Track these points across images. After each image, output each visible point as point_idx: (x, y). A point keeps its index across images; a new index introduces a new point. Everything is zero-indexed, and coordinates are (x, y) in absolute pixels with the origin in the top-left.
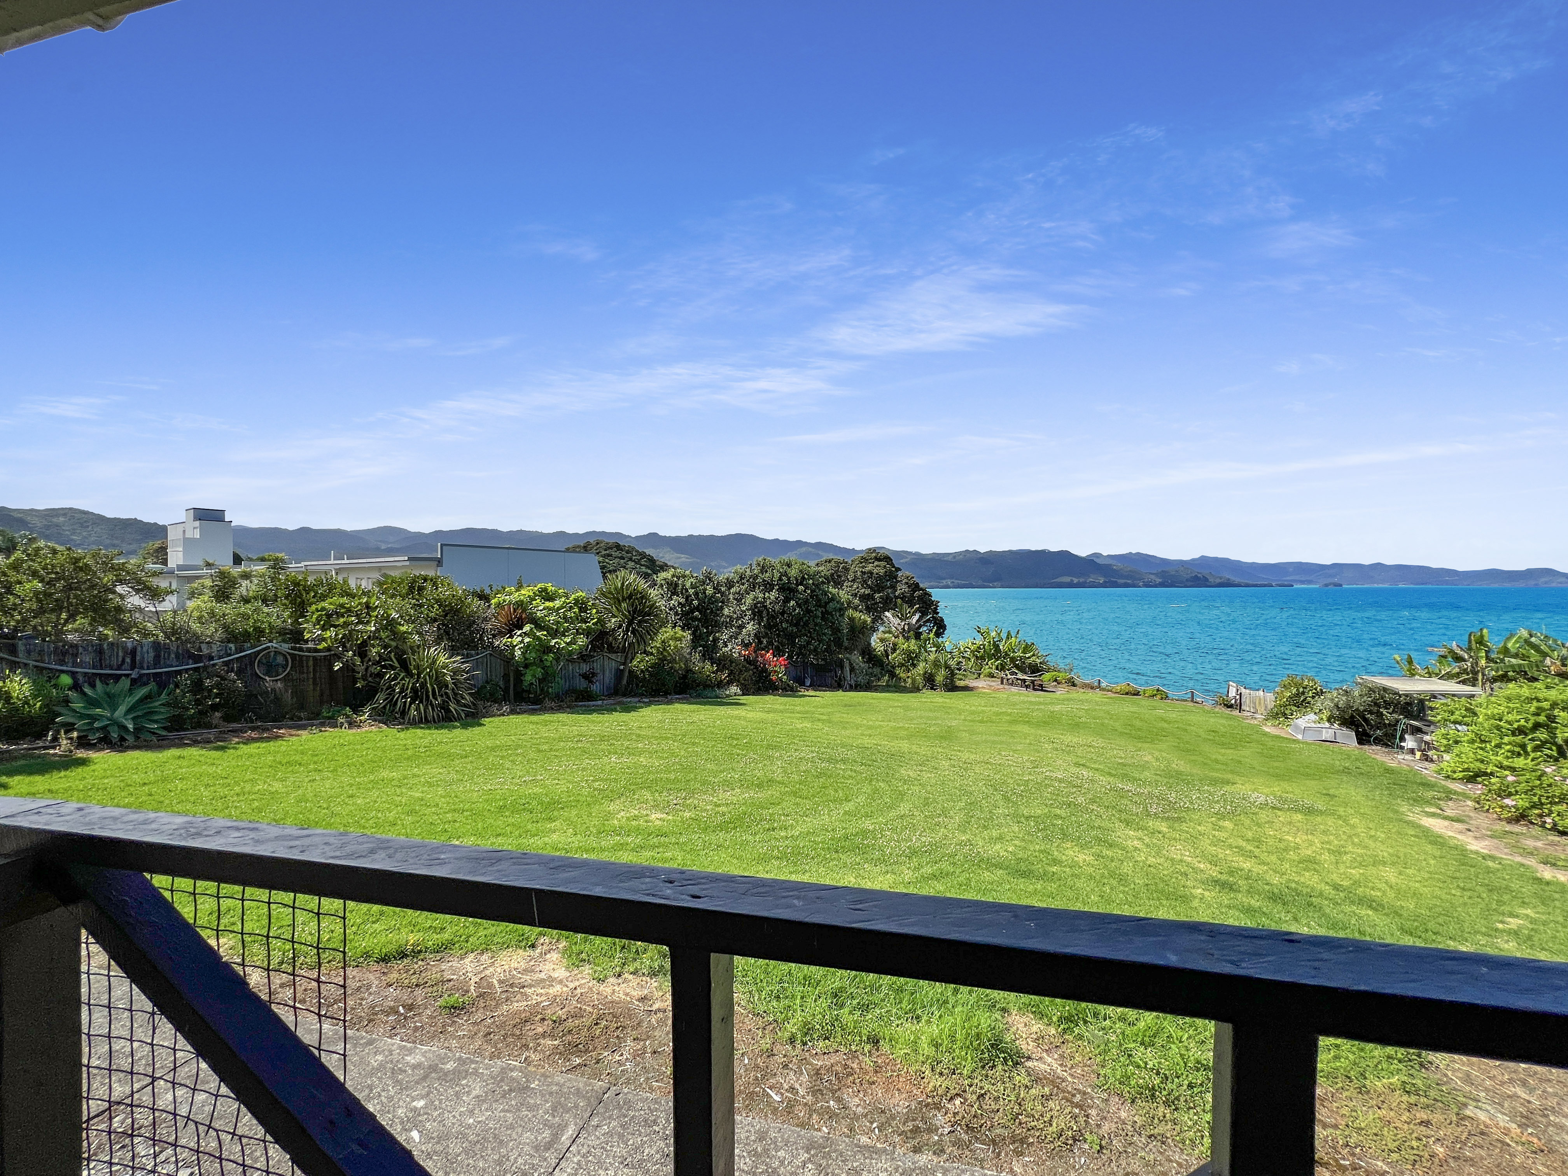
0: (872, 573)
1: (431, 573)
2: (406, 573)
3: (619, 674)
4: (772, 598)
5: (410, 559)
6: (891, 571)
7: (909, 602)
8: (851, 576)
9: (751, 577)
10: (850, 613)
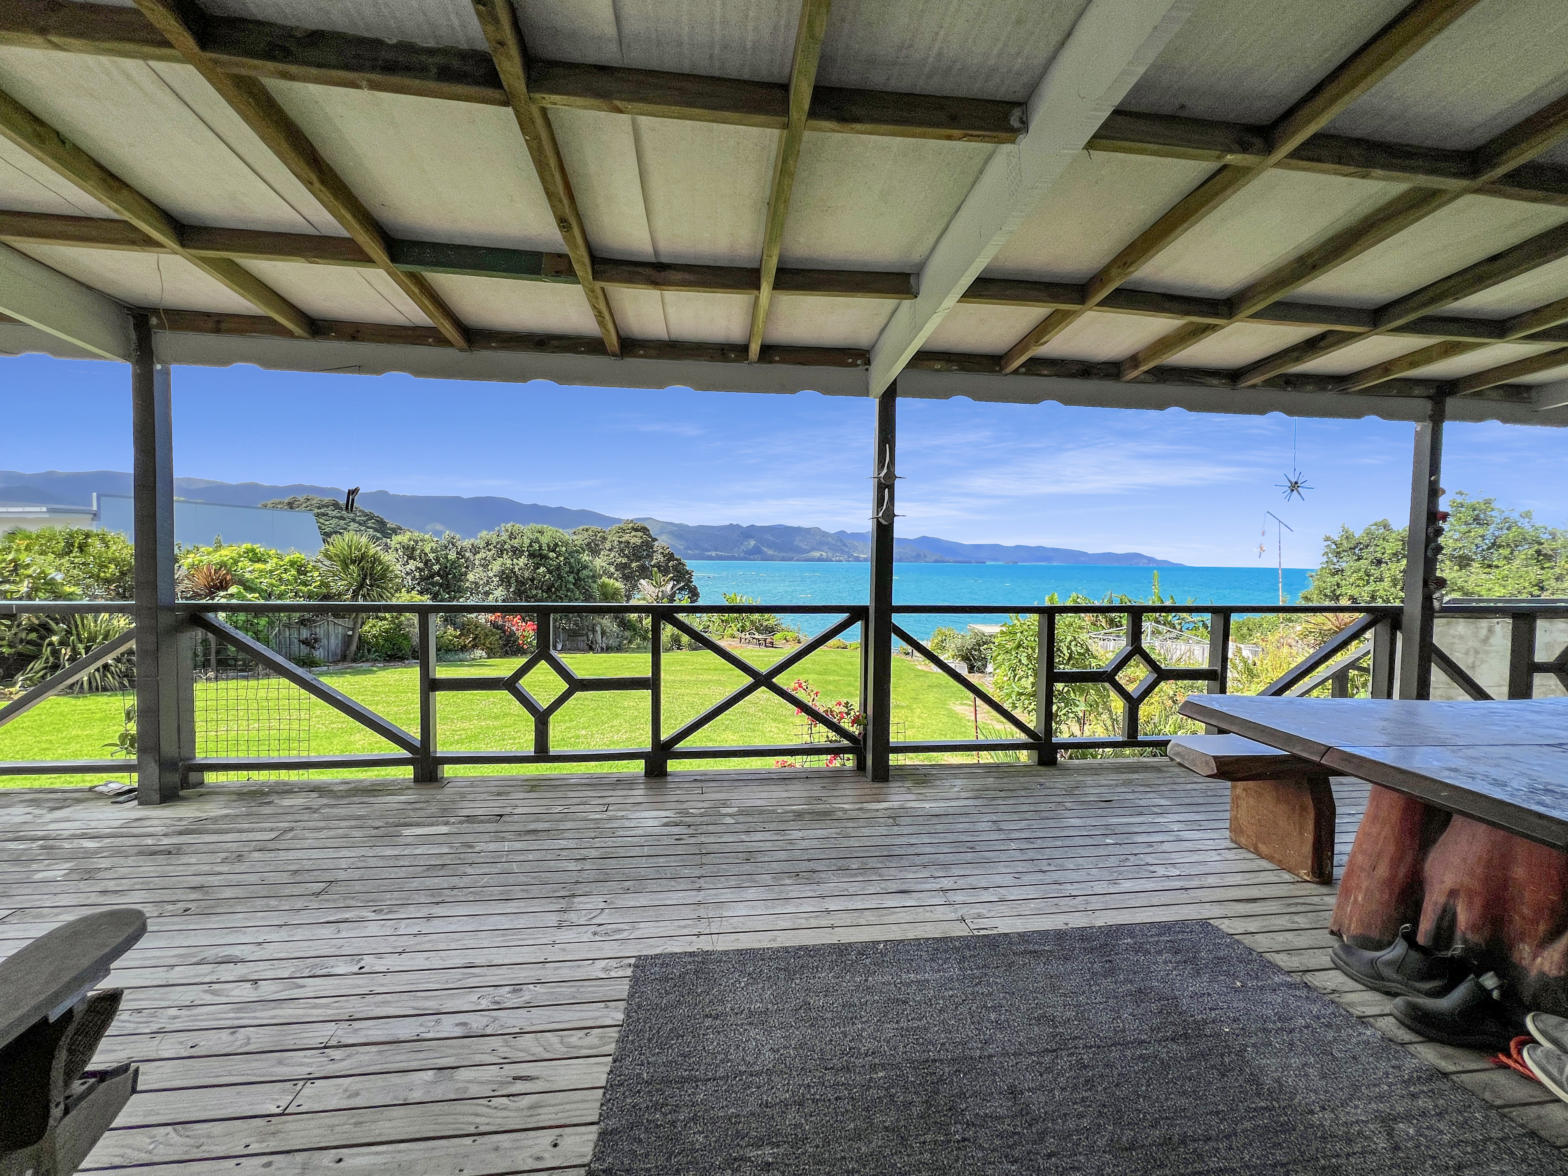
0: (629, 543)
2: (53, 527)
3: (347, 641)
4: (521, 564)
5: (50, 511)
6: (647, 541)
7: (664, 571)
8: (608, 545)
9: (498, 543)
10: (605, 579)
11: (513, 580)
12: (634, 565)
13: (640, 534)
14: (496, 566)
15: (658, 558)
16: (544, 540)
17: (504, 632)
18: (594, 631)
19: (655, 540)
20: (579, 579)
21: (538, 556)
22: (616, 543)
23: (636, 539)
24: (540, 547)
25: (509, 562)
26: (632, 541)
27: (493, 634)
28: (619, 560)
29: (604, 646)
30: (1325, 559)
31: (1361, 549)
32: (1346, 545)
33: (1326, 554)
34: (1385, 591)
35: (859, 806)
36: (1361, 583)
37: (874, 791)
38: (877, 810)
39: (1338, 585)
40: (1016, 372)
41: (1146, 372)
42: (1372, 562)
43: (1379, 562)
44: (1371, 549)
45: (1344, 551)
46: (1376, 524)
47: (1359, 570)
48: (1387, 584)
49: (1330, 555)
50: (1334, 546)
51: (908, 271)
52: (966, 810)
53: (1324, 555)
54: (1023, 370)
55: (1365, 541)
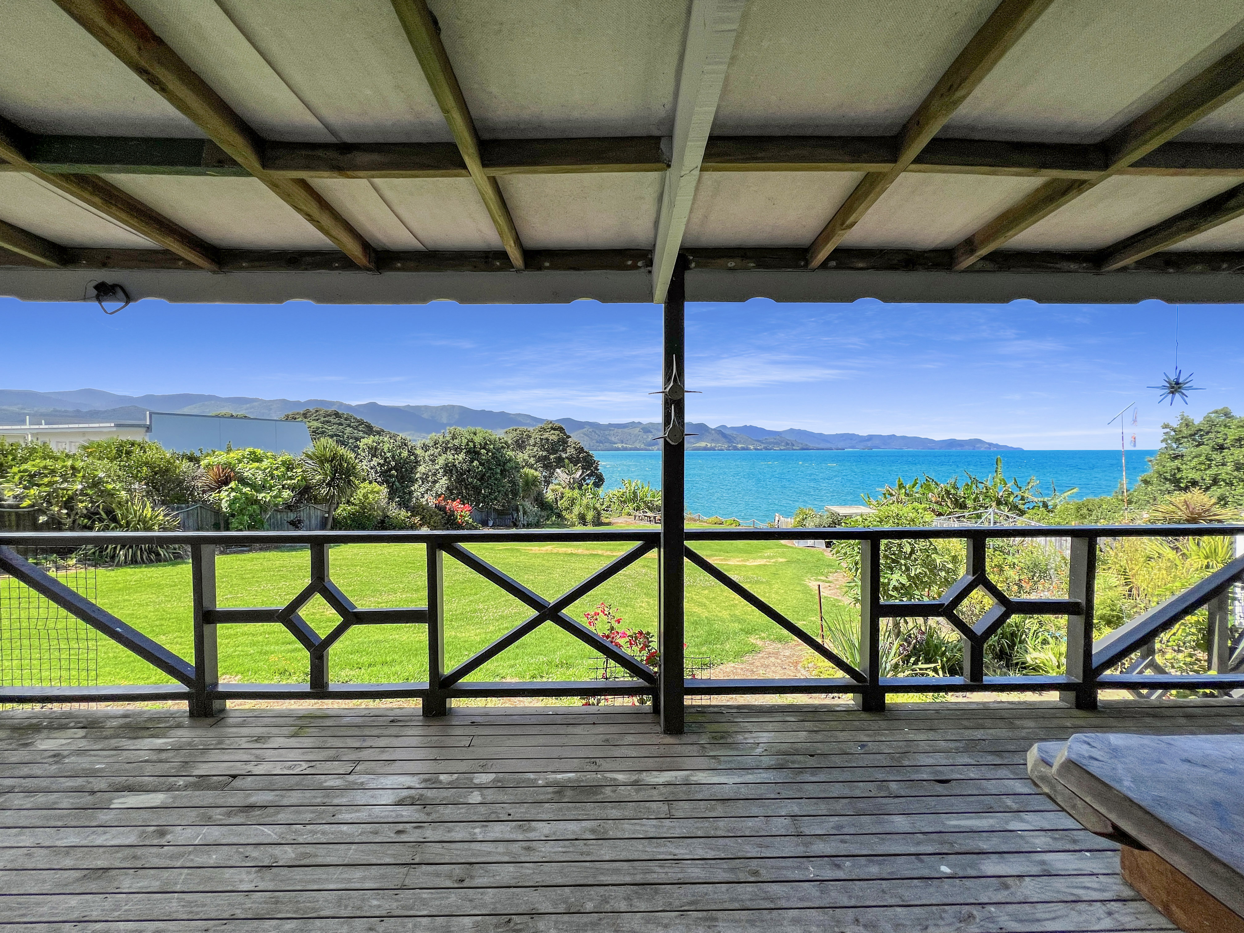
0: (548, 440)
1: (138, 439)
2: (113, 438)
3: (324, 521)
4: (460, 459)
5: (117, 426)
6: (563, 439)
7: (574, 461)
8: (532, 441)
9: (443, 442)
10: (526, 470)
11: (454, 472)
12: (552, 457)
13: (557, 432)
14: (441, 461)
15: (571, 451)
16: (478, 439)
17: (446, 513)
18: (517, 511)
19: (569, 437)
20: (505, 470)
21: (473, 453)
22: (538, 440)
23: (553, 437)
24: (474, 443)
25: (452, 457)
26: (551, 438)
27: (437, 515)
28: (541, 453)
29: (525, 523)
30: (1164, 445)
31: (1201, 436)
32: (1186, 432)
33: (1164, 440)
34: (1227, 474)
35: (634, 777)
36: (1203, 467)
37: (662, 750)
38: (654, 786)
39: (1179, 469)
40: (824, 265)
41: (984, 258)
42: (1213, 447)
43: (1221, 448)
44: (1212, 435)
45: (1182, 437)
46: (1216, 412)
47: (1200, 455)
48: (1229, 467)
49: (1169, 442)
50: (1173, 433)
51: (656, 133)
52: (762, 791)
53: (1162, 441)
54: (833, 263)
55: (1206, 428)
